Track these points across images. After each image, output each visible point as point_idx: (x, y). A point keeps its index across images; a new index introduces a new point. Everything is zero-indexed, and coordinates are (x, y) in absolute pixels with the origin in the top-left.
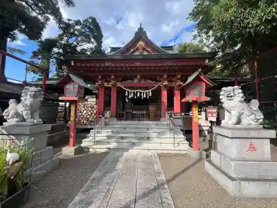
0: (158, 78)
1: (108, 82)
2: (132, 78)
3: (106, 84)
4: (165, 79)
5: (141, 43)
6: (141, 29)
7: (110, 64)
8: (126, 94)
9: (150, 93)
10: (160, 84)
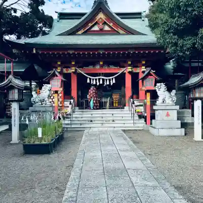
0: (122, 64)
1: (67, 67)
2: (94, 64)
4: (129, 65)
5: (101, 16)
7: (73, 52)
8: (88, 81)
9: (114, 80)
10: (123, 70)
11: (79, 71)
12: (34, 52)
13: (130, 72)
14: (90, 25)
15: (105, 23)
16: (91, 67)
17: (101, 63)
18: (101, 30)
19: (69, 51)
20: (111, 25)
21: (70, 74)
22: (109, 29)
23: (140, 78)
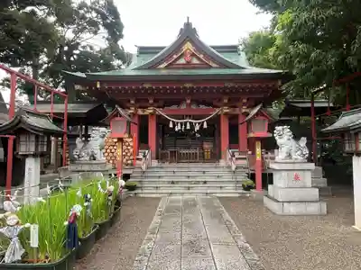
0: (215, 103)
1: (144, 108)
2: (178, 103)
3: (140, 112)
4: (225, 105)
5: (188, 46)
6: (188, 25)
7: (150, 86)
8: (171, 126)
9: (205, 123)
10: (217, 110)
11: (160, 112)
12: (98, 86)
13: (226, 114)
14: (175, 57)
15: (193, 55)
16: (174, 107)
17: (189, 101)
18: (188, 63)
19: (145, 86)
20: (201, 56)
21: (147, 116)
22: (198, 62)
23: (240, 121)
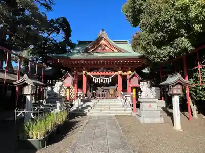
1: (80, 71)
4: (120, 70)
5: (103, 42)
9: (110, 79)
10: (116, 73)
12: (59, 61)
13: (121, 75)
14: (96, 47)
15: (105, 46)
18: (103, 49)
20: (109, 46)
21: (82, 75)
22: (108, 49)
23: (127, 78)
